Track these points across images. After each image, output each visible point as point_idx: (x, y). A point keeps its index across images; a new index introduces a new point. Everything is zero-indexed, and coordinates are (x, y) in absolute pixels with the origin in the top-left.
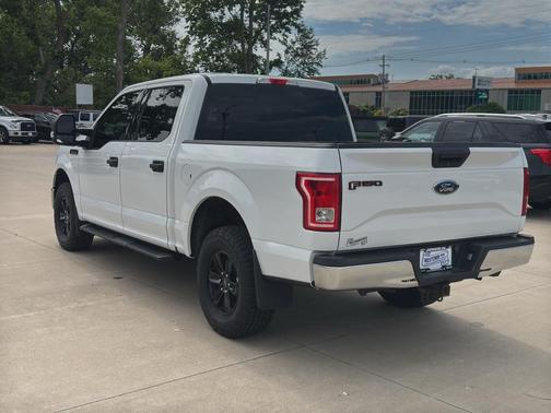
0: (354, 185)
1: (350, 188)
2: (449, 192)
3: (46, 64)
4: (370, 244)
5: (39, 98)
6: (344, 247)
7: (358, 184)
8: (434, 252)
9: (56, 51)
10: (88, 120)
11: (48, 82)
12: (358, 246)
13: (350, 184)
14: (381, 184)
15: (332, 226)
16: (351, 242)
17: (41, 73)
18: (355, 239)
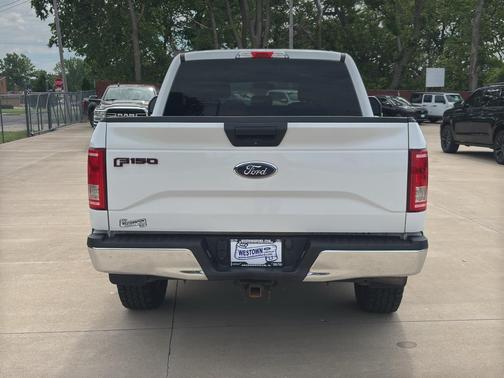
0: (122, 162)
1: (115, 165)
2: (259, 176)
3: (403, 51)
4: (151, 227)
5: (395, 83)
6: (116, 227)
7: (127, 161)
8: (253, 245)
9: (412, 39)
10: (430, 101)
11: (404, 68)
12: (136, 228)
13: (115, 160)
14: (156, 162)
15: (98, 204)
16: (124, 222)
17: (398, 60)
18: (129, 220)
